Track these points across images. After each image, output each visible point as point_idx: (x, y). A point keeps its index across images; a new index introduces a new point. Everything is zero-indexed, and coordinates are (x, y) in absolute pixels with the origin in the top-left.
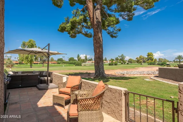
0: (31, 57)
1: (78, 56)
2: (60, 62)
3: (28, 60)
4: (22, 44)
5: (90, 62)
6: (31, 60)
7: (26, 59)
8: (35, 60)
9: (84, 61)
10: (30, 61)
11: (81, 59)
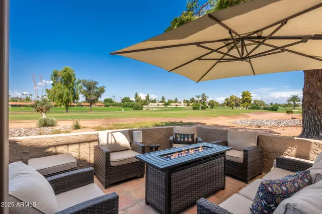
0: (67, 96)
1: (136, 95)
2: (108, 104)
3: (62, 100)
4: (52, 74)
5: (155, 104)
6: (67, 100)
7: (59, 99)
8: (74, 100)
9: (145, 103)
10: (66, 102)
11: (140, 100)
